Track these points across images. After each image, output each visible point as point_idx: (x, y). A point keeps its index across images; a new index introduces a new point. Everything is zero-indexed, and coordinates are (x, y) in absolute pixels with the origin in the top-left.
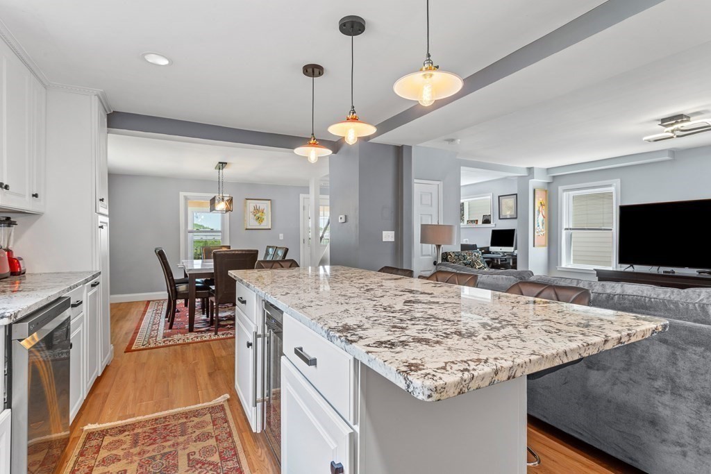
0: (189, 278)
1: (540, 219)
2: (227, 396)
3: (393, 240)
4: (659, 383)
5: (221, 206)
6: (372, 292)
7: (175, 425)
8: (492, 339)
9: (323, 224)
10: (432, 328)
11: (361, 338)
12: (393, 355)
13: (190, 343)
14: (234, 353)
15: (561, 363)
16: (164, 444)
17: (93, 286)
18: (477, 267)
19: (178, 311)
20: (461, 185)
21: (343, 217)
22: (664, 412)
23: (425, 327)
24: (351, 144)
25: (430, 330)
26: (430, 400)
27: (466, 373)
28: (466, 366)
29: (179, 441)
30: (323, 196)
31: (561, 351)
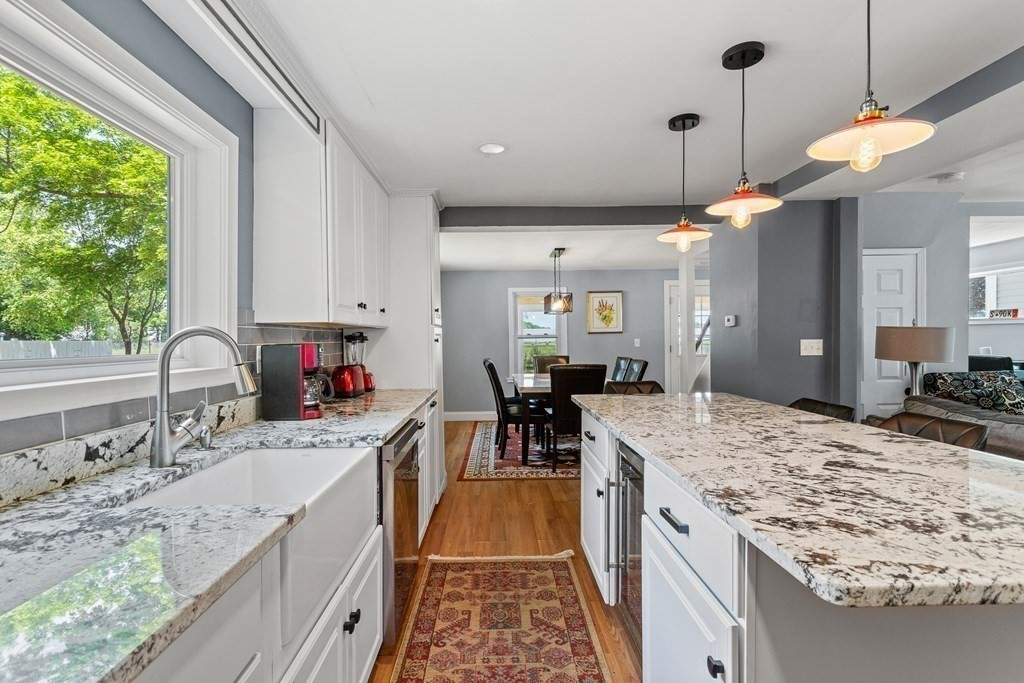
0: (521, 399)
2: (571, 552)
3: (820, 354)
5: (558, 305)
6: (774, 443)
7: (515, 575)
8: (969, 541)
10: (864, 509)
11: (749, 509)
12: (793, 538)
13: (524, 479)
16: (505, 593)
17: (432, 406)
19: (509, 438)
21: (732, 318)
23: (853, 506)
24: (740, 227)
25: (860, 512)
26: (839, 603)
27: (902, 580)
28: (904, 571)
29: (520, 593)
30: (700, 282)
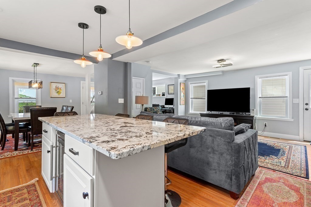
0: (15, 123)
1: (182, 94)
2: (37, 179)
3: (123, 102)
4: (209, 150)
5: (36, 85)
6: (108, 124)
7: (4, 198)
8: (147, 137)
9: (92, 96)
10: (127, 135)
11: (96, 140)
12: (107, 145)
13: (16, 156)
14: (41, 159)
18: (158, 113)
19: (8, 141)
20: (153, 80)
21: (101, 92)
22: (211, 160)
23: (124, 135)
24: (100, 61)
26: (117, 158)
27: (132, 148)
28: (133, 146)
29: (6, 205)
30: (92, 82)
31: (168, 139)
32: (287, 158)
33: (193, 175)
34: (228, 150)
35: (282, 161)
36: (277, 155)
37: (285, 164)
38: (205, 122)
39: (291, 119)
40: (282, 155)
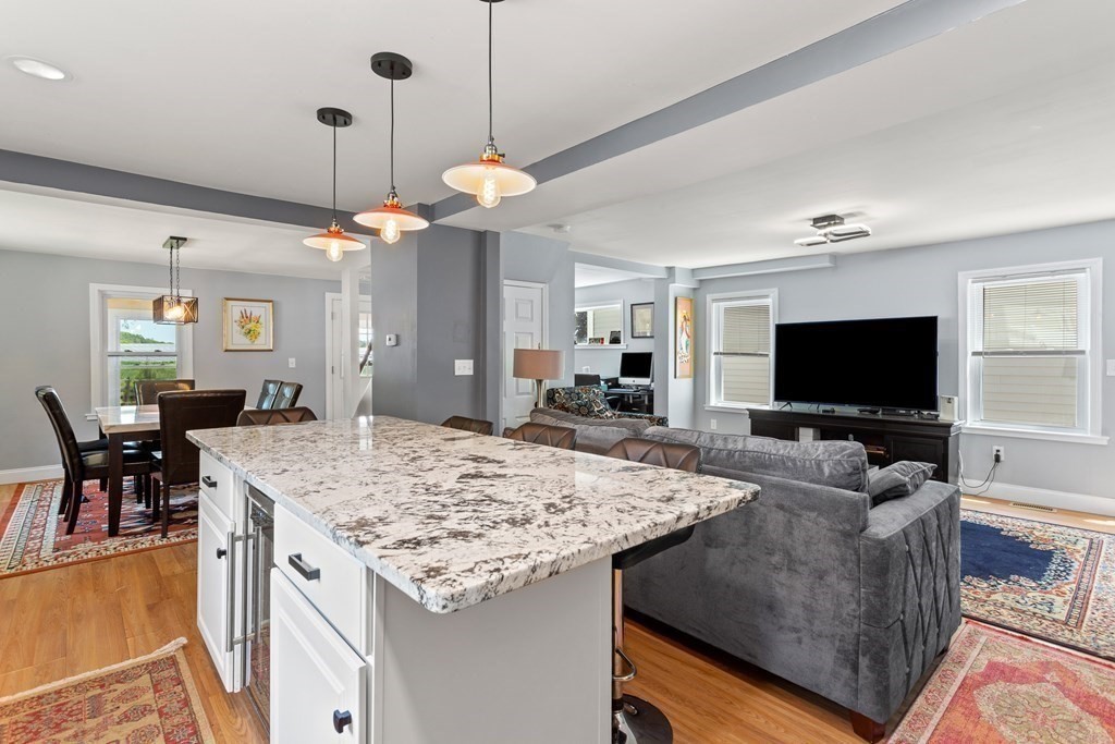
0: (110, 442)
1: (683, 339)
2: (183, 640)
3: (472, 373)
4: (776, 559)
5: (175, 313)
6: (419, 463)
7: (79, 702)
8: (549, 526)
10: (481, 515)
11: (378, 537)
12: (414, 557)
13: (112, 556)
14: (196, 569)
15: (620, 550)
16: (57, 736)
18: (596, 409)
19: (86, 500)
20: (577, 285)
21: (393, 337)
22: (781, 593)
23: (472, 514)
24: (390, 243)
25: (478, 518)
26: (445, 611)
27: (495, 574)
28: (498, 565)
29: (86, 727)
30: (362, 297)
31: (620, 535)
32: (1079, 589)
33: (716, 644)
34: (844, 562)
35: (1059, 601)
36: (1037, 575)
37: (1070, 611)
38: (760, 457)
39: (1099, 436)
40: (1058, 577)
